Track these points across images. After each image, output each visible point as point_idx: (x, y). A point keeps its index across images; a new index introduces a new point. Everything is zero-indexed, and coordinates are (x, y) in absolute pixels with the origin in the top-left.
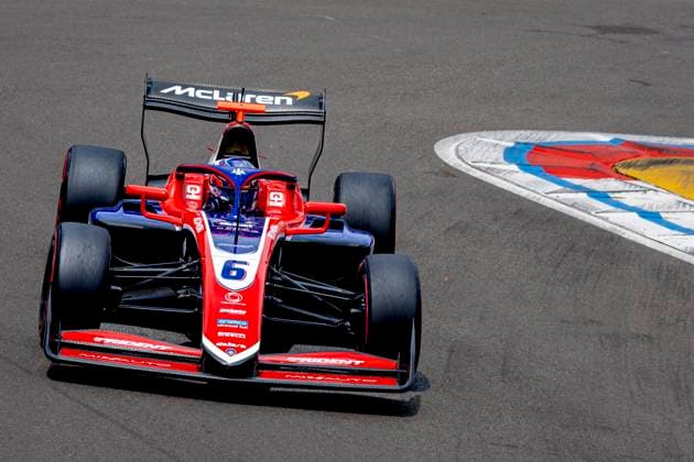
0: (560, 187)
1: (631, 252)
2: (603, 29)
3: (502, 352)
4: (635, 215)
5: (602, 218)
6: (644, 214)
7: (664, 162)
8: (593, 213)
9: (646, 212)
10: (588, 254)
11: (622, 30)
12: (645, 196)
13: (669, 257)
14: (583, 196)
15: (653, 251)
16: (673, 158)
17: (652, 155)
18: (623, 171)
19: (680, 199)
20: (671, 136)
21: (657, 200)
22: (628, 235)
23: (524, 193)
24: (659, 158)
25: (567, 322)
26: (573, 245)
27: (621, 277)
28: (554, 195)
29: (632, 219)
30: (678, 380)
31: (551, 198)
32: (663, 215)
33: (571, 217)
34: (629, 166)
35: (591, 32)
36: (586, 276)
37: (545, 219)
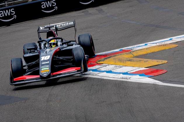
1: (107, 82)
2: (82, 29)
3: (84, 115)
4: (105, 73)
5: (97, 76)
6: (107, 72)
7: (108, 58)
8: (95, 75)
9: (108, 71)
10: (97, 85)
12: (106, 67)
13: (117, 81)
14: (91, 72)
15: (113, 80)
16: (110, 56)
17: (105, 57)
18: (99, 63)
19: (115, 66)
20: (108, 51)
21: (109, 68)
22: (105, 78)
24: (106, 57)
26: (93, 84)
27: (107, 89)
32: (112, 71)
34: (99, 61)
36: (98, 91)
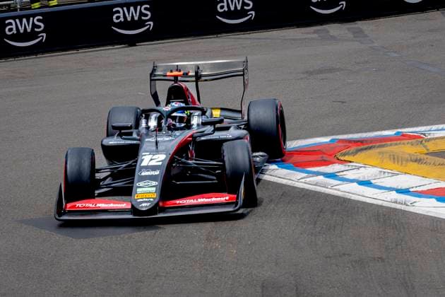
0: (305, 175)
1: (358, 207)
2: (310, 73)
3: (293, 282)
4: (355, 184)
5: (336, 189)
6: (362, 183)
7: (366, 149)
8: (329, 187)
9: (362, 181)
10: (333, 213)
11: (320, 72)
12: (359, 171)
13: (382, 207)
14: (321, 178)
15: (372, 205)
16: (371, 145)
17: (358, 146)
18: (342, 158)
19: (381, 170)
20: (366, 132)
21: (367, 173)
22: (354, 197)
23: (284, 182)
24: (362, 147)
25: (330, 257)
26: (322, 209)
27: (356, 224)
28: (303, 180)
29: (354, 187)
30: (406, 283)
31: (302, 182)
32: (373, 181)
33: (316, 192)
34: (344, 155)
35: (302, 76)
36: (335, 227)
37: (301, 196)
